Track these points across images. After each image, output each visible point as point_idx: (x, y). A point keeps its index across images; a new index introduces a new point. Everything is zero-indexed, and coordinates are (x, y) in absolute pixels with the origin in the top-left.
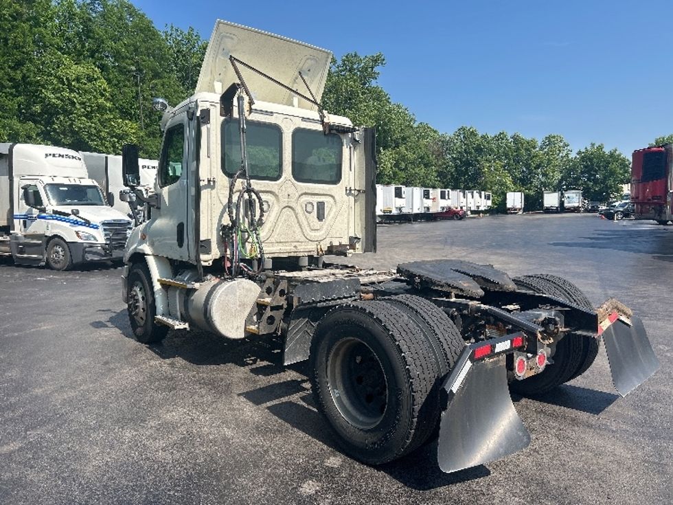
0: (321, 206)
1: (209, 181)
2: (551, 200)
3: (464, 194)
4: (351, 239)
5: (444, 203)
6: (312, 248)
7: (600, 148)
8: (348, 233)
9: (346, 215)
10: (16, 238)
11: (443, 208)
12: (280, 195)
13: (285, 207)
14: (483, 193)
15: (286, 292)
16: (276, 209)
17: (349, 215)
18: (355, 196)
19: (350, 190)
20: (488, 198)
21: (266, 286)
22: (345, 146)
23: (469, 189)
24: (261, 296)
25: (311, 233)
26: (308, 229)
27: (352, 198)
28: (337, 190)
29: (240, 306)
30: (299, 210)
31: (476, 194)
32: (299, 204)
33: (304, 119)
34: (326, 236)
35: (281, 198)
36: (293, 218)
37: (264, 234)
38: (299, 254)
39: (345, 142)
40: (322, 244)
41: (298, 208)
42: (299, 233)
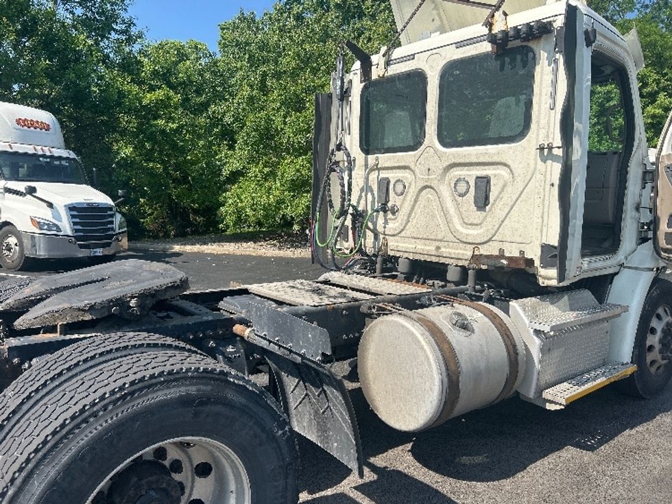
0: (484, 185)
6: (462, 254)
8: (541, 238)
9: (538, 201)
13: (422, 190)
19: (550, 148)
25: (462, 230)
26: (459, 222)
27: (554, 166)
32: (446, 182)
33: (460, 44)
34: (490, 236)
35: (418, 175)
36: (435, 204)
37: (397, 224)
38: (442, 260)
39: (543, 55)
40: (484, 251)
41: (441, 188)
42: (444, 227)
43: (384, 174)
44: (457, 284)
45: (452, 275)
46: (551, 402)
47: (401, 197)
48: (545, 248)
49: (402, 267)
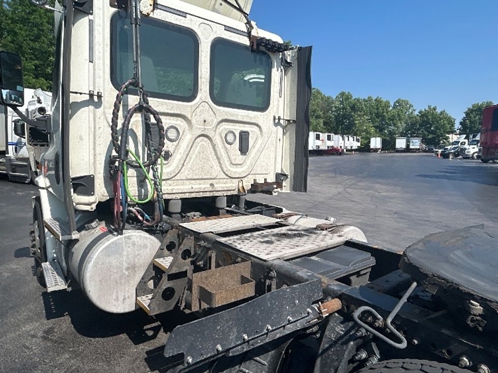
0: (244, 137)
1: (91, 95)
2: (401, 143)
3: (343, 137)
4: (278, 176)
5: (330, 143)
6: (232, 186)
7: (435, 109)
8: (275, 169)
9: (273, 149)
11: (328, 147)
12: (193, 121)
13: (200, 136)
14: (355, 137)
15: (192, 253)
16: (187, 138)
17: (276, 148)
18: (284, 128)
19: (279, 118)
20: (358, 141)
21: (167, 241)
22: (276, 68)
23: (346, 134)
24: (159, 255)
25: (232, 169)
26: (228, 163)
27: (280, 130)
28: (264, 119)
29: (127, 269)
30: (218, 140)
31: (351, 138)
32: (218, 133)
33: (228, 28)
34: (249, 172)
35: (194, 124)
36: (210, 149)
37: (170, 169)
38: (216, 194)
39: (275, 63)
40: (245, 182)
41: (215, 138)
42: (217, 167)
47: (175, 143)
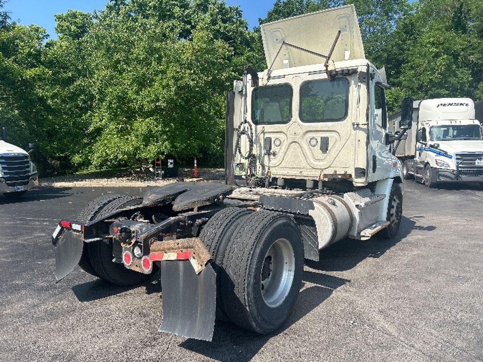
6: (315, 174)
8: (355, 165)
10: (416, 163)
12: (288, 134)
13: (291, 143)
16: (285, 144)
19: (358, 125)
22: (353, 86)
25: (314, 162)
26: (312, 159)
27: (360, 132)
28: (342, 126)
32: (305, 139)
33: (310, 73)
34: (329, 165)
35: (289, 136)
36: (299, 150)
37: (276, 161)
38: (303, 178)
39: (353, 82)
40: (326, 172)
41: (302, 142)
42: (304, 162)
43: (267, 135)
44: (312, 189)
45: (309, 185)
46: (364, 236)
47: (279, 147)
48: (357, 170)
49: (280, 182)
